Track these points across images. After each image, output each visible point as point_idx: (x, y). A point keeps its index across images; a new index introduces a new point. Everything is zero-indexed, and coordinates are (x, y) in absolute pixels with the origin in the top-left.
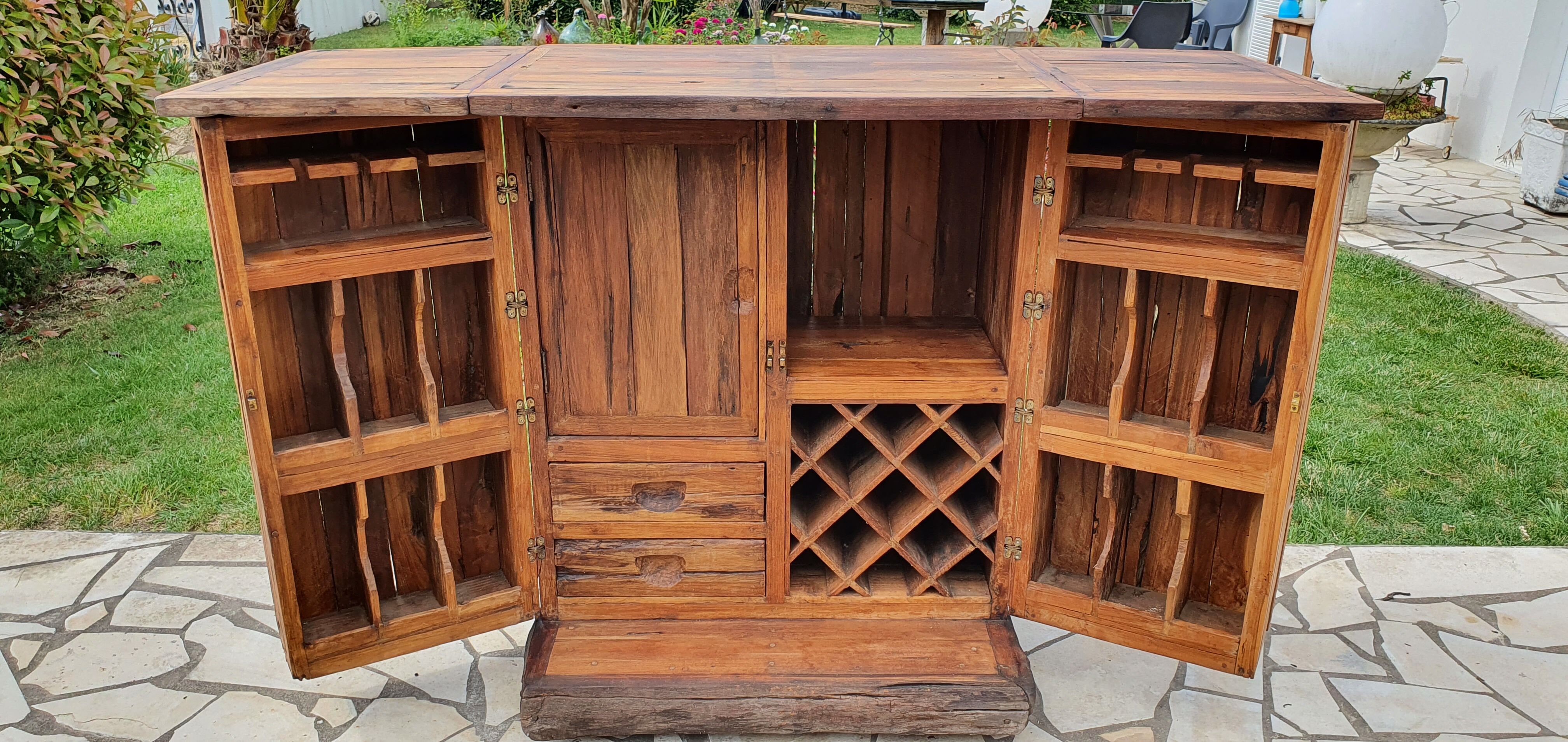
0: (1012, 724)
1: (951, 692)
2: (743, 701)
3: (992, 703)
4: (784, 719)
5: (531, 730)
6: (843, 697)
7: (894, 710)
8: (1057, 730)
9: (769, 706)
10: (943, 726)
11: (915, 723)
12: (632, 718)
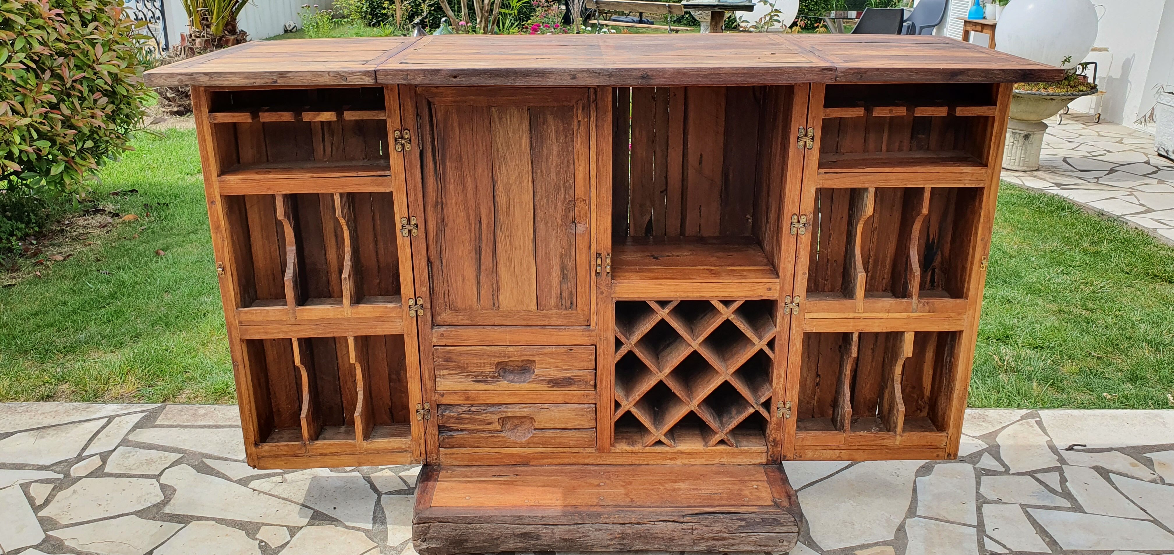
0: (785, 543)
1: (738, 519)
2: (580, 526)
3: (770, 527)
4: (612, 539)
5: (421, 548)
6: (656, 523)
7: (695, 533)
8: (821, 549)
9: (601, 530)
10: (733, 545)
11: (711, 543)
12: (497, 539)
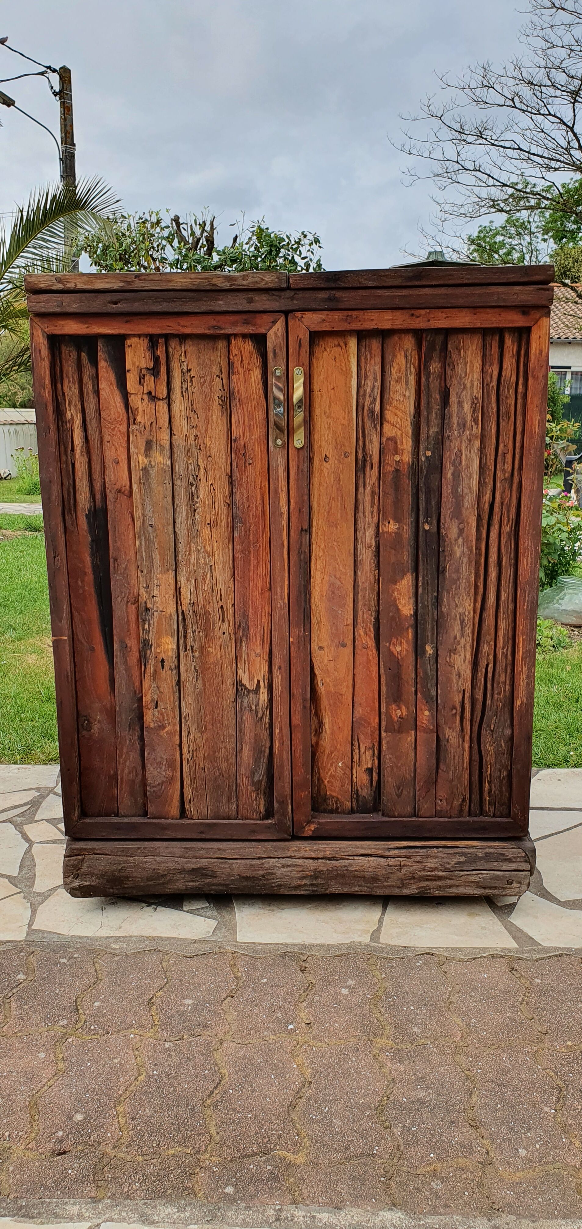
0: (515, 885)
1: (456, 854)
2: (264, 861)
3: (496, 864)
4: (302, 878)
5: (71, 886)
6: (356, 858)
7: (404, 870)
8: (556, 899)
9: (288, 866)
10: (450, 887)
11: (424, 884)
12: (163, 876)
